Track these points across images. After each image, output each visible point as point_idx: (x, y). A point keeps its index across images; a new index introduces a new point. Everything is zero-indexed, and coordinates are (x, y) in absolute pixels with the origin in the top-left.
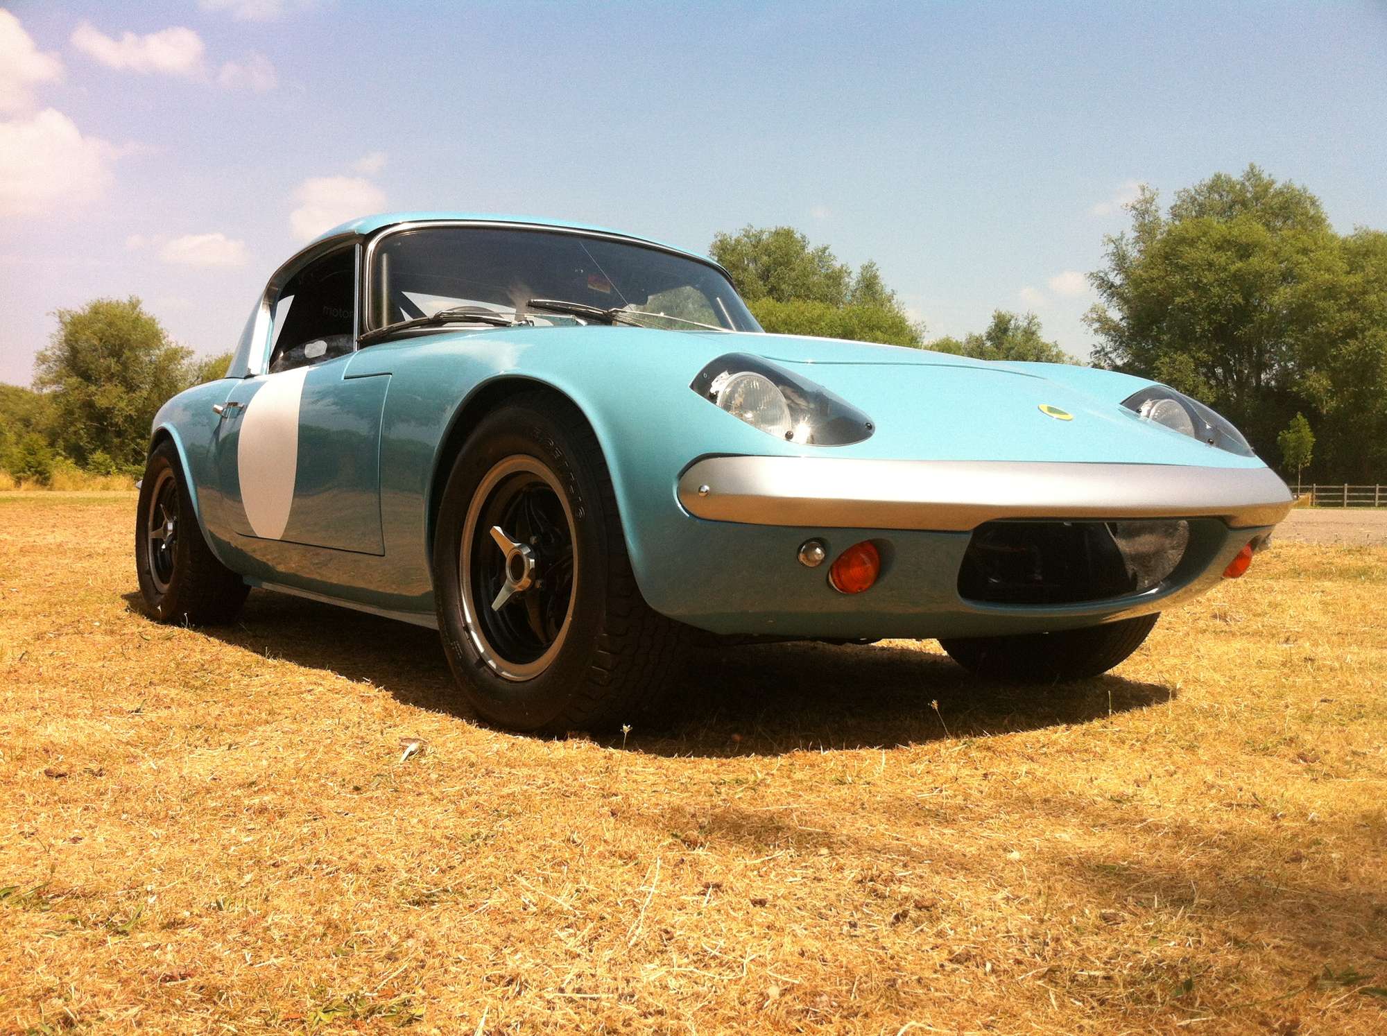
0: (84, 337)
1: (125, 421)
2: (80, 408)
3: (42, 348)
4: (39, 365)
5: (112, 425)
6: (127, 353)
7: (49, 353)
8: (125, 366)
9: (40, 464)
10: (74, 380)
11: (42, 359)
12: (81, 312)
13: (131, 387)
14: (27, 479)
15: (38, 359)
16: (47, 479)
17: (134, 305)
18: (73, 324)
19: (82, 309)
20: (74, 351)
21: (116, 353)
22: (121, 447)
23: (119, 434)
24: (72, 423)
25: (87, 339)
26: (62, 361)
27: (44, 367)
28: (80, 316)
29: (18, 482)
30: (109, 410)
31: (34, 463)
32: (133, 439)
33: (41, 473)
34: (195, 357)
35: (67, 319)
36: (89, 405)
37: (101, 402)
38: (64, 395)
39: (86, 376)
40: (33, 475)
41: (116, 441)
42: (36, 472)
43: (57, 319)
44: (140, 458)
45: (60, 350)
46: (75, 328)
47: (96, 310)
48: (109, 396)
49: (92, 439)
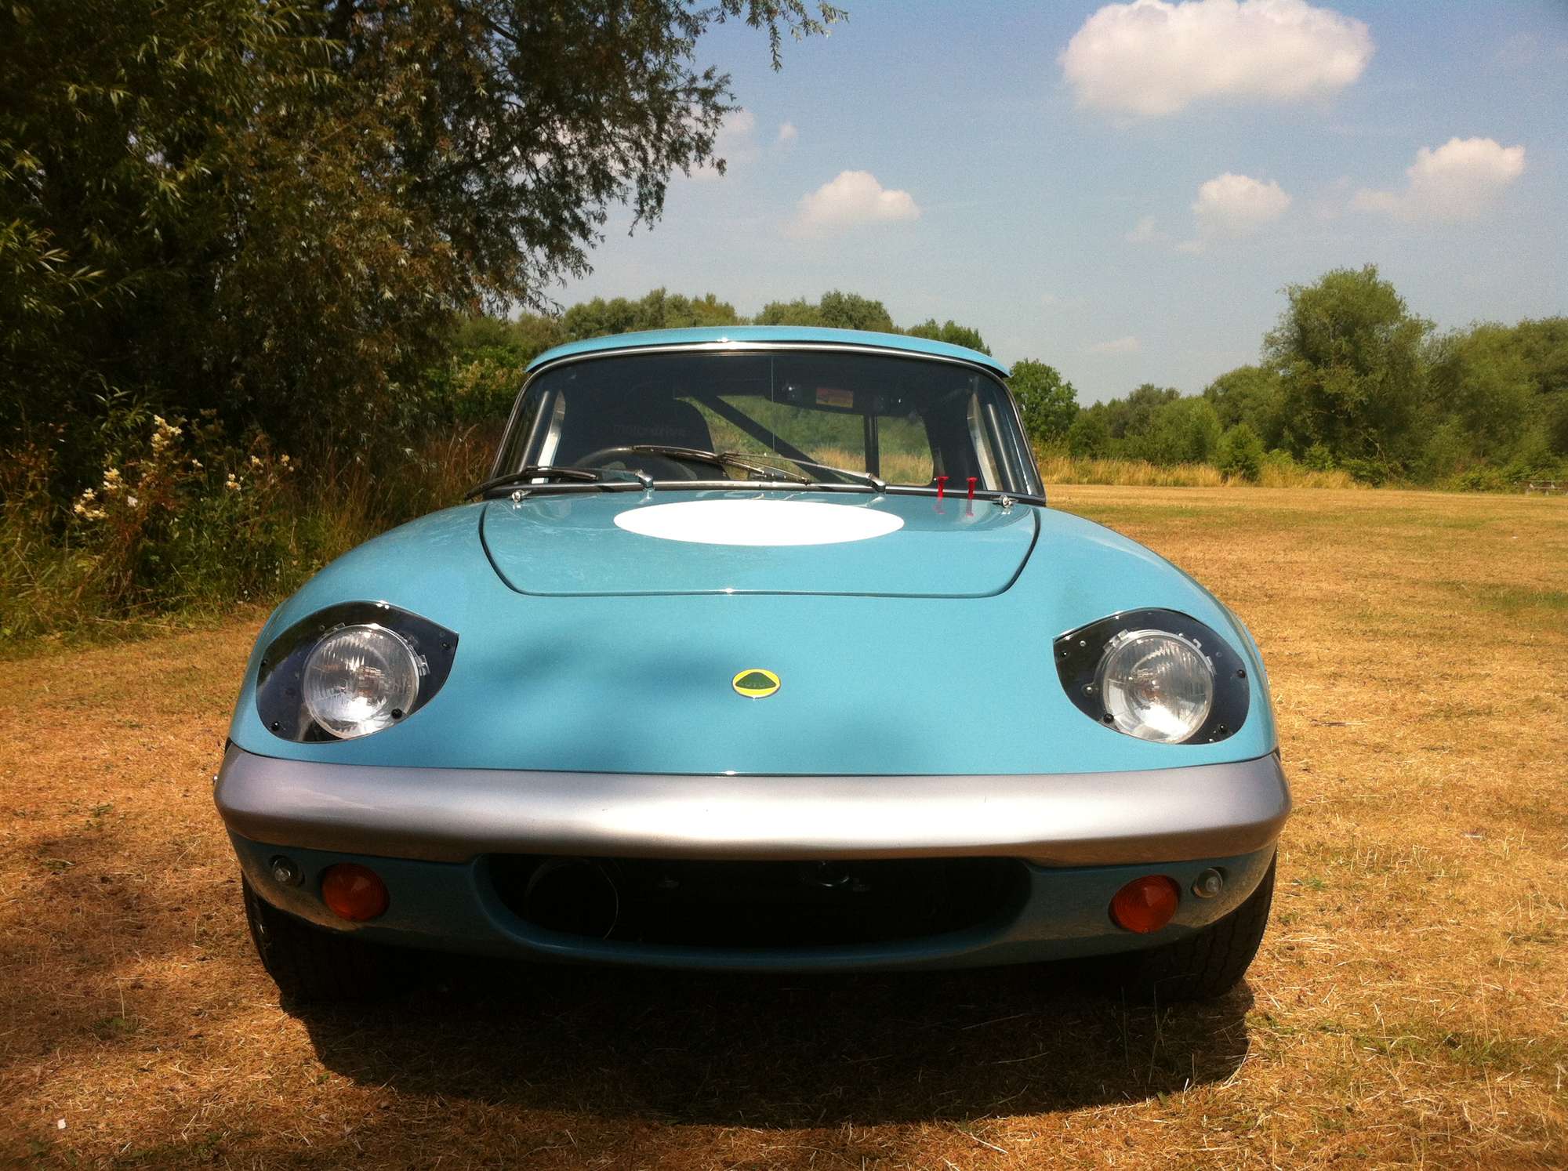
0: (1314, 316)
1: (1356, 408)
2: (1306, 394)
3: (1270, 330)
4: (1267, 349)
5: (1342, 412)
6: (1359, 332)
7: (1277, 334)
8: (1357, 346)
9: (1247, 458)
10: (1302, 364)
11: (1271, 341)
12: (1311, 286)
13: (1362, 370)
14: (1233, 475)
15: (1266, 341)
16: (1255, 474)
17: (1371, 273)
18: (1303, 300)
19: (1313, 284)
20: (1303, 330)
21: (1348, 332)
22: (1350, 437)
23: (1349, 421)
24: (1298, 412)
25: (1319, 317)
26: (1290, 343)
27: (1273, 350)
28: (1312, 291)
29: (1225, 477)
30: (1337, 397)
31: (1241, 457)
32: (1366, 428)
33: (1248, 468)
34: (1436, 331)
35: (1298, 295)
36: (1317, 391)
37: (1330, 387)
38: (1292, 378)
39: (1316, 359)
40: (1241, 469)
41: (1345, 430)
42: (1243, 467)
43: (1288, 297)
44: (1372, 449)
45: (1289, 330)
46: (1306, 305)
47: (1329, 284)
48: (1339, 381)
49: (1320, 429)
